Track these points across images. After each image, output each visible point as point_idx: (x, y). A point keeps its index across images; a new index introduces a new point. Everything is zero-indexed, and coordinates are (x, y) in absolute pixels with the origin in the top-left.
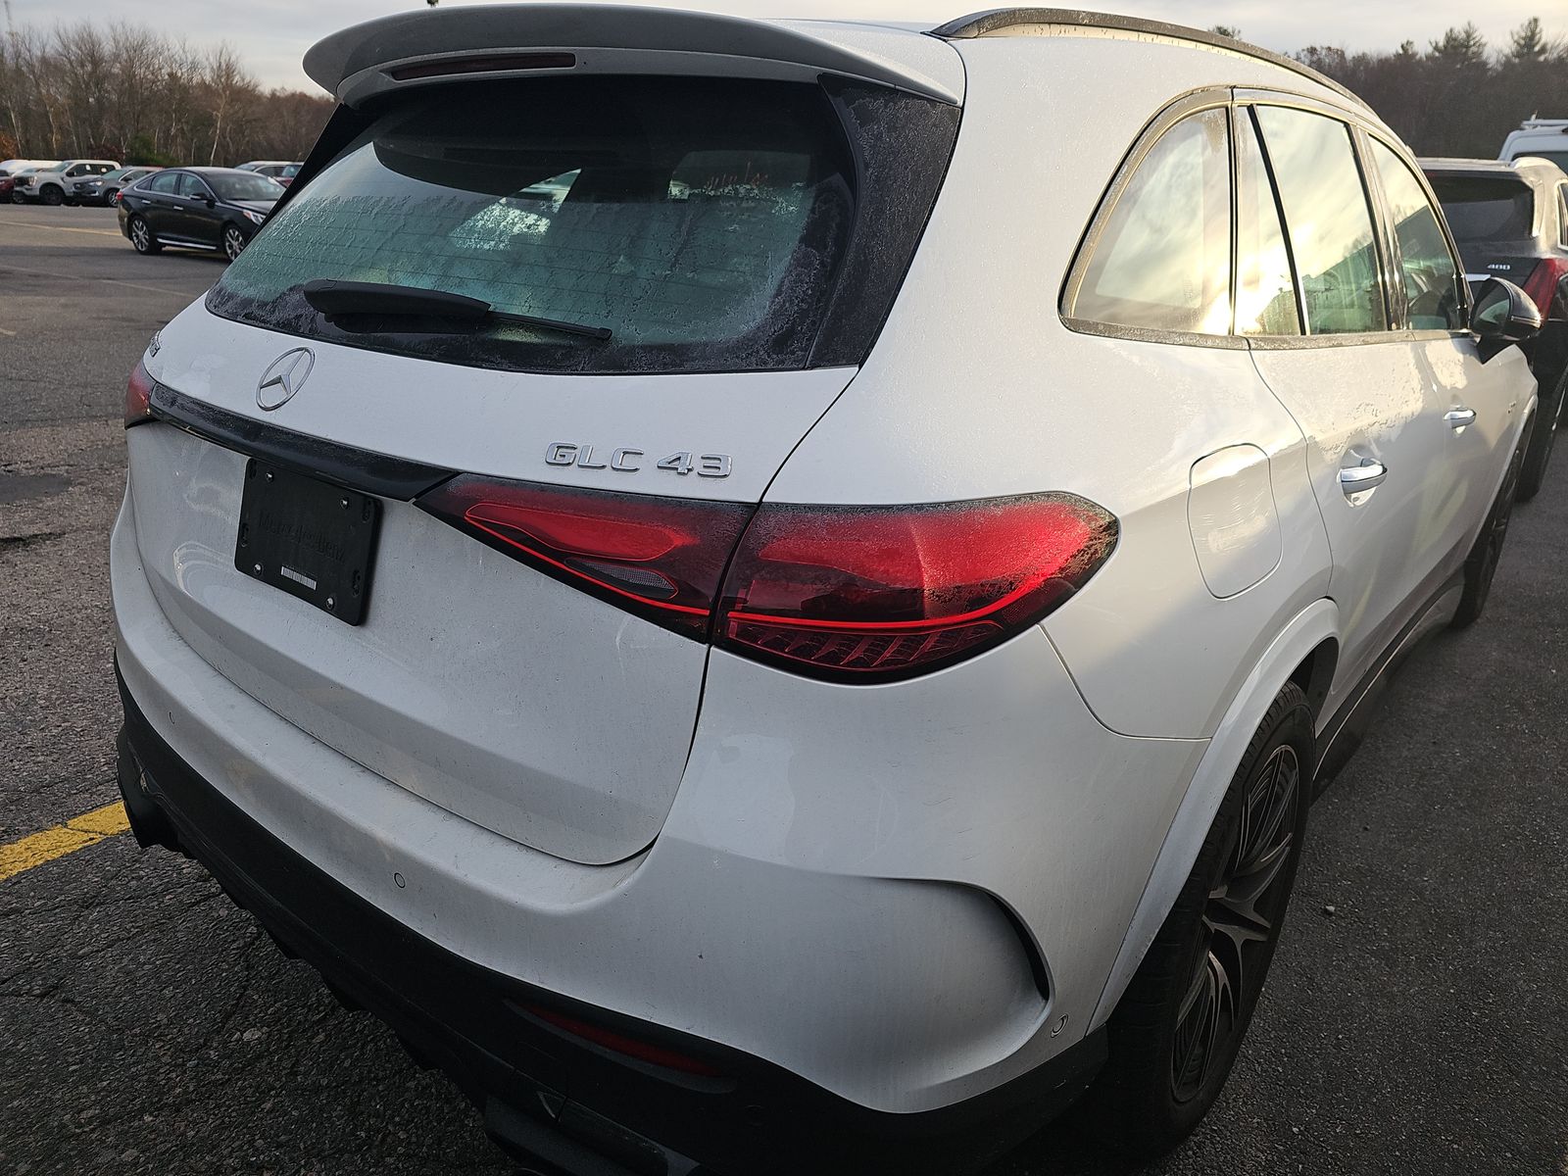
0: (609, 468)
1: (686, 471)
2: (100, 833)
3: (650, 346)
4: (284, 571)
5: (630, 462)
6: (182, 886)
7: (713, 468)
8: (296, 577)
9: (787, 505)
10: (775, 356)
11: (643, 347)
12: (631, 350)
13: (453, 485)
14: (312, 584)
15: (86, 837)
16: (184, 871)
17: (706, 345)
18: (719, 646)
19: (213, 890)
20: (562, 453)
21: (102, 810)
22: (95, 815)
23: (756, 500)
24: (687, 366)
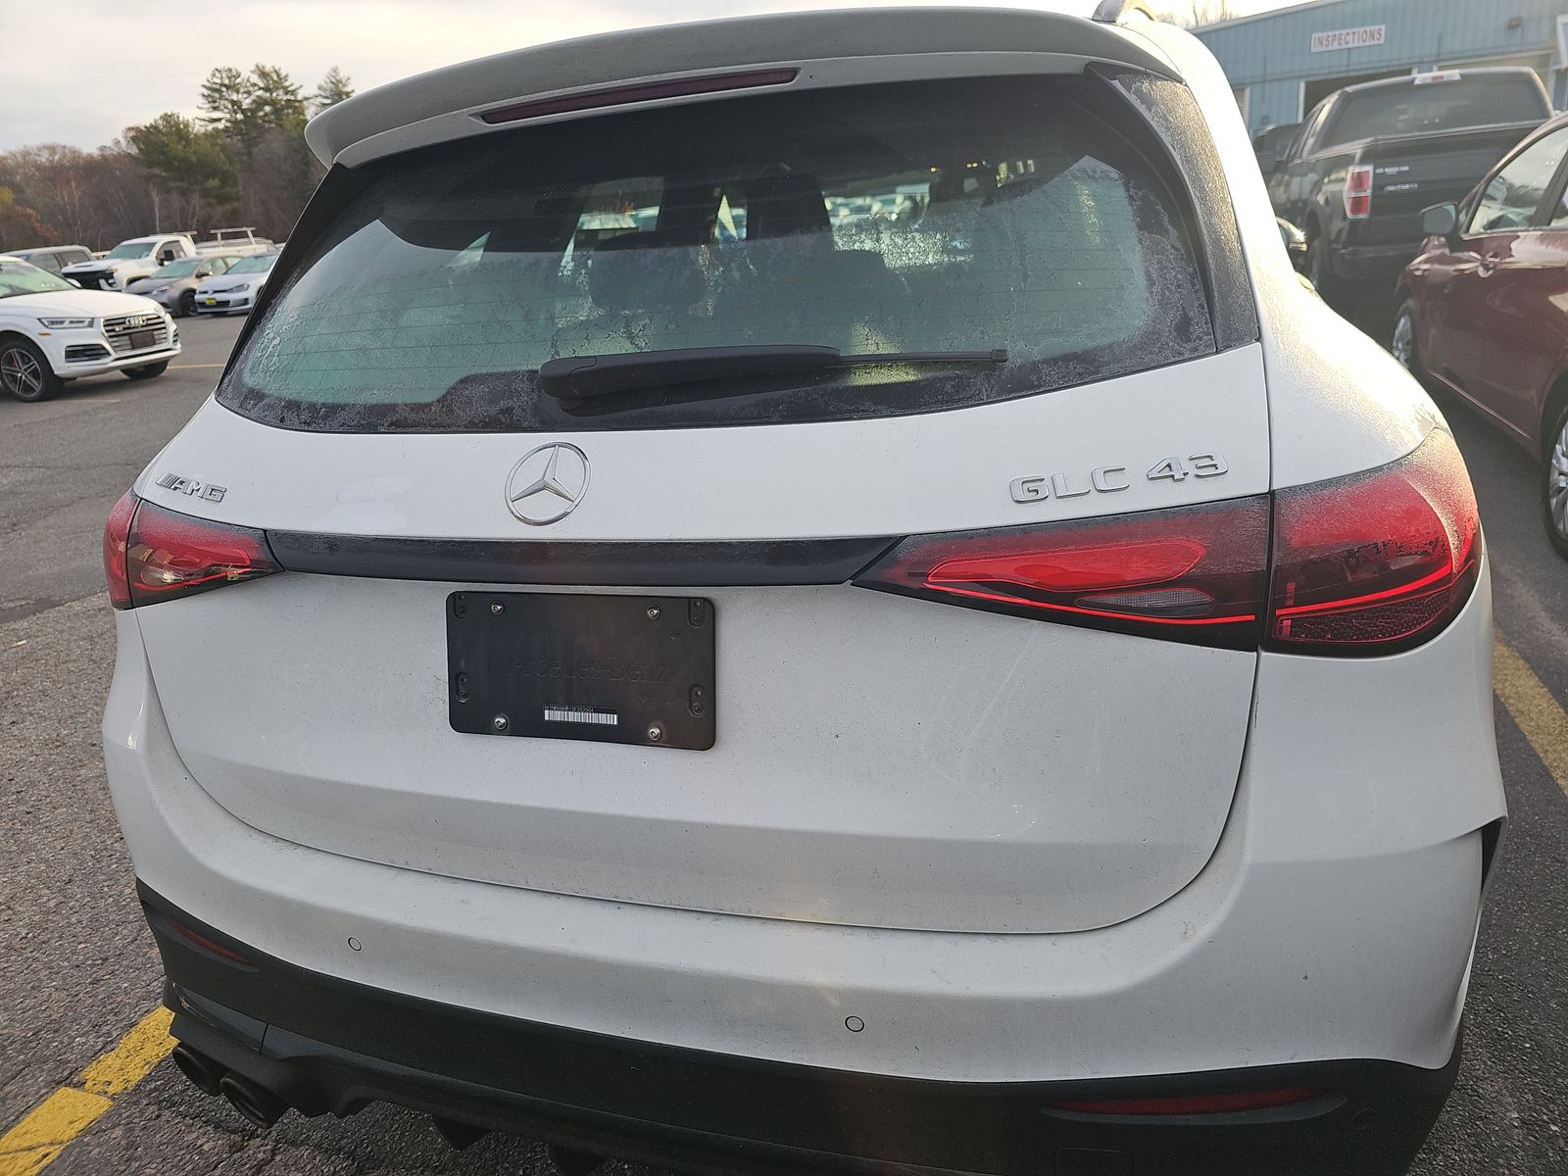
0: (1052, 497)
1: (1183, 477)
2: (52, 1144)
3: (1052, 359)
4: (548, 715)
5: (1114, 482)
6: (216, 1167)
7: (1208, 467)
8: (574, 717)
9: (1300, 487)
10: (1186, 345)
11: (1044, 362)
12: (1034, 367)
13: (901, 552)
14: (612, 720)
15: (35, 1156)
16: (205, 1147)
17: (1110, 346)
18: (1267, 650)
19: (260, 1156)
20: (1032, 490)
21: (33, 1114)
22: (27, 1123)
23: (1267, 491)
24: (1105, 371)
